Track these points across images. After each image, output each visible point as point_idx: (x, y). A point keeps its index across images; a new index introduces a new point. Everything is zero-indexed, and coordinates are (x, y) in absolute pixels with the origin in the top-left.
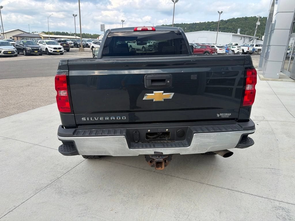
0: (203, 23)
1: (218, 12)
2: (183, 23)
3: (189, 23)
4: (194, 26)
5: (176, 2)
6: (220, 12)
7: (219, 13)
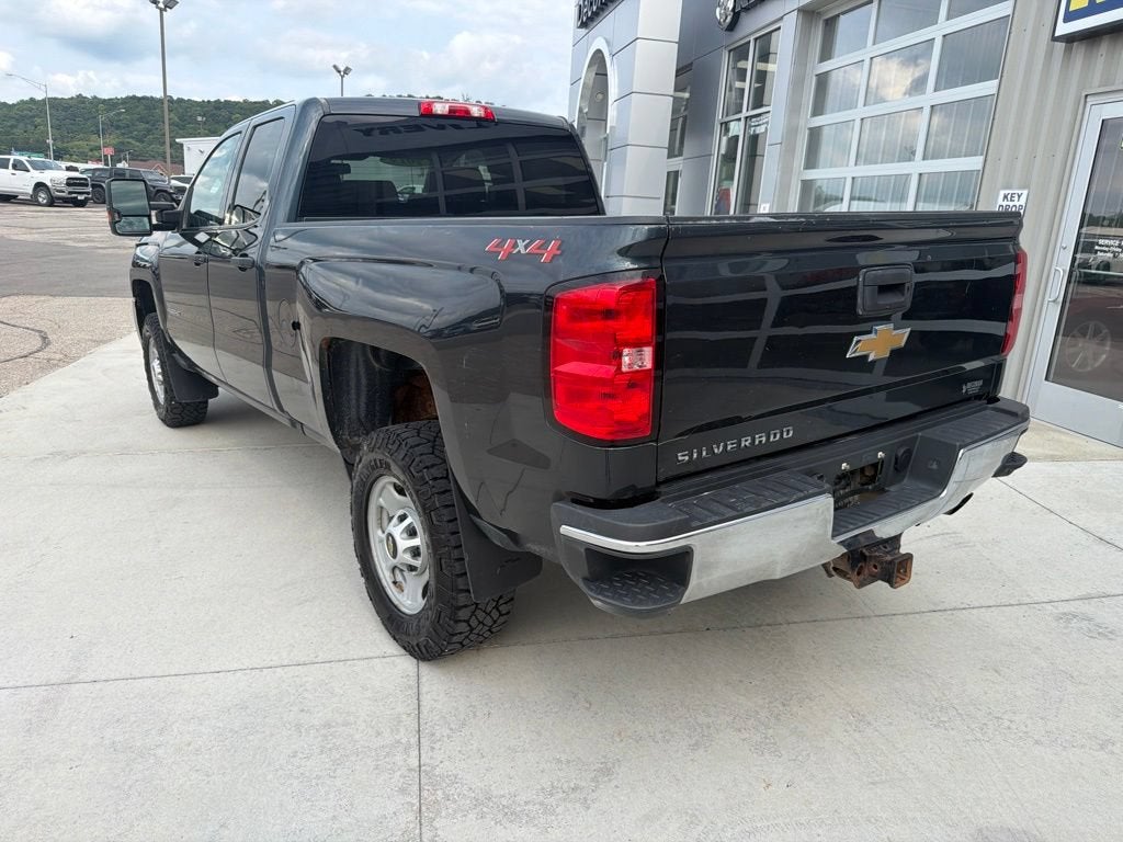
0: (255, 103)
1: (335, 67)
2: (175, 98)
3: (200, 100)
4: (224, 113)
5: (166, 6)
6: (342, 69)
7: (339, 72)
